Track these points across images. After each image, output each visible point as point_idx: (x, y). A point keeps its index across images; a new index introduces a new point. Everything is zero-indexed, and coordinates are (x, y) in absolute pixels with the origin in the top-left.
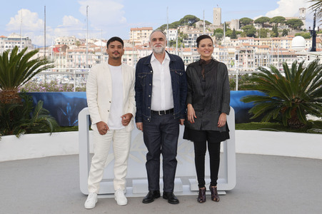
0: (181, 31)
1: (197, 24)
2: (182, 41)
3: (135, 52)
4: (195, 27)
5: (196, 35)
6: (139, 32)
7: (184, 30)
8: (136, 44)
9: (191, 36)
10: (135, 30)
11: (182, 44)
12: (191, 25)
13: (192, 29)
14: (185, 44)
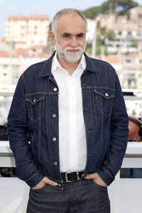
0: (102, 25)
1: (133, 12)
2: (103, 43)
3: (15, 61)
4: (129, 19)
5: (130, 33)
6: (24, 23)
7: (109, 22)
8: (18, 46)
9: (120, 33)
10: (16, 19)
11: (103, 49)
12: (122, 14)
13: (123, 20)
14: (110, 50)
